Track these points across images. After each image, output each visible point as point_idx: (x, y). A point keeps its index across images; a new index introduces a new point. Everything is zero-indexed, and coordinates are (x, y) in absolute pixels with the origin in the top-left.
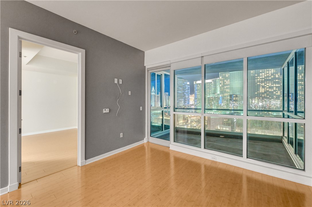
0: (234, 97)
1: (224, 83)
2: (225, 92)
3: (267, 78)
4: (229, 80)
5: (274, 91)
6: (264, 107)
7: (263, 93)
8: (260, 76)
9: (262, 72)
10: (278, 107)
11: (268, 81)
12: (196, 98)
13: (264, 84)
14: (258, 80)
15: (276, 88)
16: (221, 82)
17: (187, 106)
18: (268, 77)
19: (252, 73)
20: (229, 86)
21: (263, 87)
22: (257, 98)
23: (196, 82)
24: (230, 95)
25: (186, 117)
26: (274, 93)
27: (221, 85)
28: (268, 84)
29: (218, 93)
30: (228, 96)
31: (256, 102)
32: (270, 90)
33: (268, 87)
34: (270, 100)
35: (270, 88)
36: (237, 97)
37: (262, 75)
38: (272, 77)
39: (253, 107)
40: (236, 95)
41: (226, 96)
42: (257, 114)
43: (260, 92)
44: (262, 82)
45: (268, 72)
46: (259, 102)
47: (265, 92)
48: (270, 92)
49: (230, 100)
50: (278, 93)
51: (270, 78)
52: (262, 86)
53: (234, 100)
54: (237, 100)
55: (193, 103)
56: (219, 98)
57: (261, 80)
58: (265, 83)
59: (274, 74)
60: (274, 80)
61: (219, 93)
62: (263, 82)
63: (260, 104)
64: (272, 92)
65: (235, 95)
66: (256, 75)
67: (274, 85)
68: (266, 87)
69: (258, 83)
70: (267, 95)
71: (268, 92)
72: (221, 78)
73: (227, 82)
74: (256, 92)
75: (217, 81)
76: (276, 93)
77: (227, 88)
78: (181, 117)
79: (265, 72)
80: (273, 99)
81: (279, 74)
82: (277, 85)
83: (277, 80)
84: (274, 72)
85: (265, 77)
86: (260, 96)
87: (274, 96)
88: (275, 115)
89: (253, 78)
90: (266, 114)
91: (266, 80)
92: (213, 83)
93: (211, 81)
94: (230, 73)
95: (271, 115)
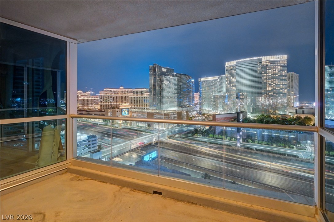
0: (240, 95)
1: (230, 80)
2: (232, 90)
4: (235, 77)
5: (280, 89)
6: (271, 106)
9: (269, 70)
10: (284, 105)
11: (275, 79)
12: (200, 97)
13: (270, 82)
14: (265, 77)
15: (283, 86)
16: (227, 79)
17: (192, 105)
18: (275, 74)
19: (259, 70)
20: (235, 84)
21: (270, 85)
22: (263, 96)
23: (201, 79)
24: (236, 93)
25: (191, 117)
26: (281, 91)
27: (227, 83)
28: (274, 82)
29: (224, 91)
30: (234, 94)
31: (263, 100)
32: (277, 88)
33: (274, 85)
34: (277, 98)
35: (277, 85)
36: (243, 95)
37: (269, 73)
38: (279, 74)
39: (260, 106)
40: (243, 93)
41: (232, 95)
42: (264, 113)
43: (267, 90)
45: (274, 69)
46: (266, 100)
47: (272, 90)
48: (277, 90)
49: (237, 98)
50: (284, 91)
51: (277, 75)
52: (269, 83)
53: (240, 99)
54: (243, 99)
55: (198, 102)
56: (225, 97)
57: (267, 77)
58: (272, 81)
59: (281, 71)
60: (281, 78)
62: (270, 80)
63: (267, 103)
64: (279, 90)
65: (241, 93)
66: (263, 72)
67: (281, 83)
68: (272, 85)
69: (265, 81)
70: (274, 93)
71: (275, 90)
72: (227, 75)
73: (233, 80)
74: (263, 90)
75: (223, 77)
76: (283, 91)
77: (233, 86)
78: (185, 117)
79: (272, 69)
80: (280, 98)
81: (286, 71)
82: (284, 83)
83: (283, 78)
84: (281, 69)
85: (272, 74)
86: (267, 95)
87: (281, 94)
88: (281, 114)
89: (260, 75)
90: (273, 113)
91: (273, 78)
92: (218, 80)
93: (216, 79)
94: (236, 69)
95: (277, 115)
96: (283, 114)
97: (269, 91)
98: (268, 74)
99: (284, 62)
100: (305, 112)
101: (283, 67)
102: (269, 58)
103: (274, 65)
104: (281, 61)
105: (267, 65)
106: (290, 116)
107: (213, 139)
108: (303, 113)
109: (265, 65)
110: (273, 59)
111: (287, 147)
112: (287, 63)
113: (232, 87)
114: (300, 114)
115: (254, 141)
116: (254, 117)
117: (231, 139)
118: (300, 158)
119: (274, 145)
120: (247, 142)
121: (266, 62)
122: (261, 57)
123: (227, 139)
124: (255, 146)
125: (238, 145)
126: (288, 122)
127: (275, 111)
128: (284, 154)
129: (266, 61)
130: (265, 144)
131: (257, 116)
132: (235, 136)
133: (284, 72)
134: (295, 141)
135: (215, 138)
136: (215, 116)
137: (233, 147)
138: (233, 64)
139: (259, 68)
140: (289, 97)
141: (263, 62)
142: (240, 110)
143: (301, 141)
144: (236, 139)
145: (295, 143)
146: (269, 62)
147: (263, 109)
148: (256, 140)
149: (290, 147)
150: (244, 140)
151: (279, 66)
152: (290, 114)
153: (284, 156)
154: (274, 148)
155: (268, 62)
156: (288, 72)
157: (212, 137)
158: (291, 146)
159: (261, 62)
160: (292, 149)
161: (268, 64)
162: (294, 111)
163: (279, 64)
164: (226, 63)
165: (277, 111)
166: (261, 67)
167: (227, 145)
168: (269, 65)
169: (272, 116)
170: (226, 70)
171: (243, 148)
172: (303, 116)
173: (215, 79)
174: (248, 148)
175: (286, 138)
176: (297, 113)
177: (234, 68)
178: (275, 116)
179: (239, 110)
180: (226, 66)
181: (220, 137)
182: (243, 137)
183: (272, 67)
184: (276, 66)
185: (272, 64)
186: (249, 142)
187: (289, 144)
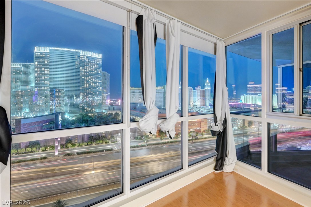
0: (56, 92)
1: (41, 71)
2: (44, 85)
3: (92, 73)
4: (48, 68)
5: (97, 86)
6: (88, 104)
7: (87, 89)
8: (85, 69)
9: (87, 66)
10: (100, 103)
11: (92, 76)
13: (88, 79)
14: (83, 73)
15: (98, 84)
16: (36, 70)
19: (77, 64)
20: (48, 77)
21: (88, 82)
22: (81, 93)
24: (50, 89)
26: (97, 89)
27: (36, 74)
28: (92, 79)
29: (31, 86)
30: (47, 91)
31: (81, 98)
32: (94, 86)
33: (92, 82)
35: (95, 83)
36: (60, 92)
37: (87, 69)
38: (96, 72)
40: (59, 90)
41: (44, 91)
42: (82, 112)
43: (85, 87)
44: (87, 76)
45: (92, 66)
46: (84, 98)
48: (94, 87)
49: (51, 95)
50: (100, 89)
51: (94, 73)
52: (86, 80)
53: (56, 96)
54: (60, 96)
56: (33, 93)
57: (85, 73)
58: (90, 78)
59: (97, 69)
60: (97, 76)
61: (33, 86)
63: (85, 100)
65: (57, 89)
66: (81, 68)
67: (97, 81)
68: (90, 82)
69: (83, 77)
70: (91, 90)
71: (92, 87)
72: (36, 64)
73: (46, 71)
74: (81, 87)
75: (30, 66)
76: (99, 89)
80: (96, 95)
81: (101, 70)
82: (99, 81)
83: (99, 76)
84: (97, 67)
85: (89, 71)
86: (85, 92)
87: (97, 92)
88: (97, 111)
89: (78, 71)
90: (90, 112)
91: (90, 75)
92: (22, 69)
93: (19, 66)
94: (50, 59)
95: (94, 113)
96: (99, 111)
97: (86, 88)
98: (85, 71)
99: (100, 60)
100: (115, 109)
101: (99, 65)
102: (87, 54)
103: (91, 62)
104: (97, 59)
105: (85, 61)
106: (105, 113)
107: (18, 155)
108: (114, 110)
109: (83, 60)
110: (90, 56)
111: (104, 143)
112: (102, 62)
113: (44, 80)
114: (111, 110)
115: (73, 145)
116: (72, 117)
117: (45, 149)
118: (114, 150)
119: (94, 144)
120: (67, 147)
121: (84, 58)
122: (79, 51)
123: (40, 150)
124: (76, 150)
125: (57, 153)
126: (103, 119)
127: (92, 110)
128: (103, 151)
129: (84, 56)
130: (85, 145)
131: (75, 116)
132: (51, 144)
133: (100, 70)
134: (110, 136)
135: (20, 154)
136: (20, 121)
137: (49, 159)
138: (45, 51)
139: (77, 62)
140: (103, 95)
141: (81, 56)
142: (56, 110)
143: (114, 135)
144: (53, 147)
145: (110, 138)
146: (87, 58)
147: (81, 108)
148: (77, 142)
149: (106, 143)
150: (62, 146)
151: (96, 64)
152: (104, 111)
153: (103, 152)
154: (94, 146)
155: (85, 57)
156: (102, 71)
157: (14, 153)
158: (108, 141)
159: (79, 56)
160: (108, 144)
161: (86, 59)
162: (107, 108)
163: (96, 62)
164: (36, 48)
165: (93, 109)
166: (79, 62)
167: (41, 159)
168: (87, 61)
169: (90, 114)
170: (34, 57)
171: (63, 156)
172: (114, 113)
173: (16, 67)
174: (69, 155)
175: (104, 135)
176: (109, 110)
177: (46, 56)
178: (92, 114)
179: (54, 111)
180: (36, 52)
181: (29, 149)
182: (62, 143)
183: (89, 63)
184: (93, 63)
185: (89, 61)
186: (68, 148)
187: (106, 139)
